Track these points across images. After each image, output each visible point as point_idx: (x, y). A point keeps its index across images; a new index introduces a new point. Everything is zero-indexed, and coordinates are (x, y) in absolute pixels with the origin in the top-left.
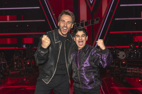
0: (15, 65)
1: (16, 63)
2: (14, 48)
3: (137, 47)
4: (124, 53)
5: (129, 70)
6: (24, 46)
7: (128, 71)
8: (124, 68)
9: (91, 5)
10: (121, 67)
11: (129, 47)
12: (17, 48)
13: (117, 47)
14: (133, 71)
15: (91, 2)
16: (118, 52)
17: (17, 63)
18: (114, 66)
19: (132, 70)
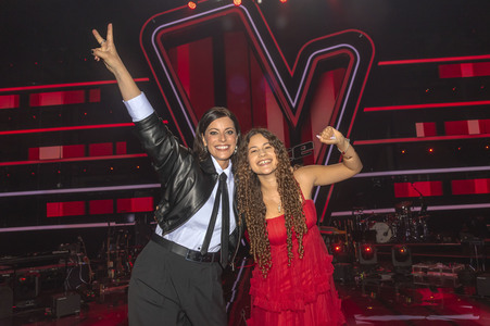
0: (111, 268)
1: (111, 264)
2: (106, 224)
3: (419, 209)
4: (386, 226)
5: (417, 270)
6: (132, 218)
7: (415, 274)
8: (403, 264)
9: (294, 111)
10: (395, 263)
11: (393, 210)
12: (113, 224)
13: (365, 212)
14: (429, 273)
15: (294, 105)
16: (371, 225)
17: (115, 265)
18: (374, 261)
19: (425, 270)
